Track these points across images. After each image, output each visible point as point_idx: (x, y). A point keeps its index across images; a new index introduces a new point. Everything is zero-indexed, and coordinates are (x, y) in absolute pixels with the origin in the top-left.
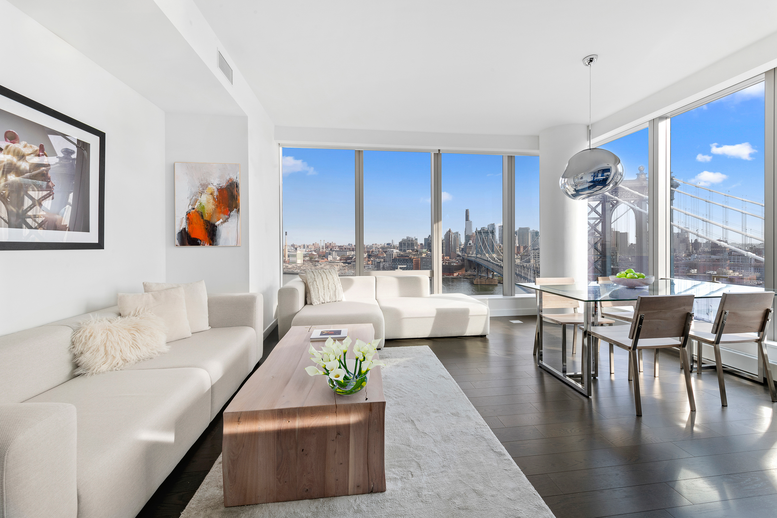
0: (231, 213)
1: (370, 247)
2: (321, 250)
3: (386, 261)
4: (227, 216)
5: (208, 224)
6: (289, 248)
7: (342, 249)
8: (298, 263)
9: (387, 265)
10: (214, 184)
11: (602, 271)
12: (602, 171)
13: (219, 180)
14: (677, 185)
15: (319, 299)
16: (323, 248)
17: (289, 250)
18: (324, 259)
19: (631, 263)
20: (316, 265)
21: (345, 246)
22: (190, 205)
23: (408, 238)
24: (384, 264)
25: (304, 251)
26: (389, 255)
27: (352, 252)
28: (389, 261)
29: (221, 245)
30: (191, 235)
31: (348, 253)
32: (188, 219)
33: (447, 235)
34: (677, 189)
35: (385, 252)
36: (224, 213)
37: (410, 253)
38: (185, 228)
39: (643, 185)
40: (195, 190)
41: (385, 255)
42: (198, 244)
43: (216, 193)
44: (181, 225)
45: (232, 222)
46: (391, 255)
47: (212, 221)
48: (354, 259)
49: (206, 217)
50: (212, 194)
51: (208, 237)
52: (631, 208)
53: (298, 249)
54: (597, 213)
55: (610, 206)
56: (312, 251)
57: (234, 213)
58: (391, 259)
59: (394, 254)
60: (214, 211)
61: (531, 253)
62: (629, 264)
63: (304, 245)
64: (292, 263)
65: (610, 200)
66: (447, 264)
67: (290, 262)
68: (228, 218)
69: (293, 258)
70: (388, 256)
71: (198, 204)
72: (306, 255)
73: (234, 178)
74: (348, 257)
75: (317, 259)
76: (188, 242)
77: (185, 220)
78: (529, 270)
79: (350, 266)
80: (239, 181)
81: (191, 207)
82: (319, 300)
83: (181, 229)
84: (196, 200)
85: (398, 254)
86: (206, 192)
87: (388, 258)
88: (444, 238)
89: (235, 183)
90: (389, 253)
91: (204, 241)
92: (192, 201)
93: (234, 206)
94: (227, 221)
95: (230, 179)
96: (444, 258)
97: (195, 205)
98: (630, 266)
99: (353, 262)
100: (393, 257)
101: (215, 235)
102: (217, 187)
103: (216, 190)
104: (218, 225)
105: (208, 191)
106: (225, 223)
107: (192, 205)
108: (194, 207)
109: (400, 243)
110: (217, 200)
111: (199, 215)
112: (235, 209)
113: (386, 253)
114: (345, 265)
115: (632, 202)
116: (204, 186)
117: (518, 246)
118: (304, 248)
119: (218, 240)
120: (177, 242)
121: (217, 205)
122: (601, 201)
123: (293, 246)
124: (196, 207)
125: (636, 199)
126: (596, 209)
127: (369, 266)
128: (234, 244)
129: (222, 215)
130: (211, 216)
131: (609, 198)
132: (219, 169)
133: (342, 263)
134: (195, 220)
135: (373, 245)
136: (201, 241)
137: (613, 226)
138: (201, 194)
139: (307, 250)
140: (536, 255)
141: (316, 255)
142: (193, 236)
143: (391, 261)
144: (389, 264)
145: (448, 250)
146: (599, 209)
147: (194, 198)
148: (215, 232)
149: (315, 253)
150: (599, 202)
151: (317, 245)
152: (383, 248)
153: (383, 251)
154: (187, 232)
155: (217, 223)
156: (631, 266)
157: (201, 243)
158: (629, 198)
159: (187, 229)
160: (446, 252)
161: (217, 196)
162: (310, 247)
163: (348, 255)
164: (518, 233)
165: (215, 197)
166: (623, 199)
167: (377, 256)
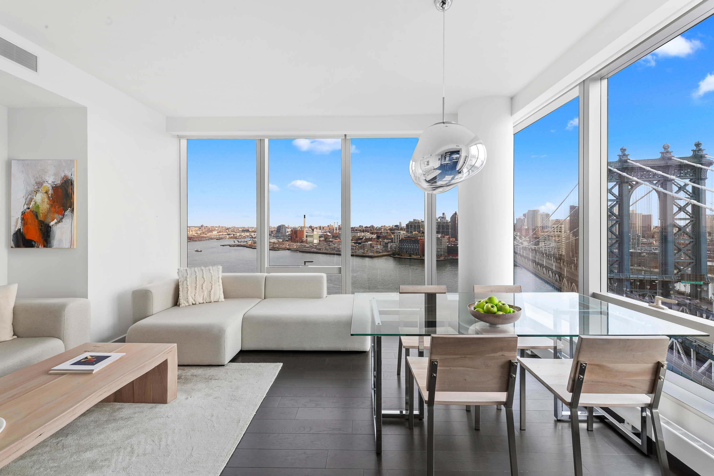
0: (65, 213)
1: (379, 228)
2: (335, 231)
3: (394, 242)
4: (61, 216)
5: (43, 225)
6: (307, 229)
7: (353, 230)
8: (314, 243)
9: (394, 245)
10: (49, 182)
11: (618, 256)
12: (450, 153)
13: (53, 177)
14: (711, 163)
15: (187, 300)
16: (336, 230)
17: (307, 231)
18: (337, 240)
19: (656, 248)
20: (330, 244)
21: (357, 227)
22: (25, 205)
23: (414, 220)
24: (392, 244)
25: (320, 232)
26: (397, 236)
27: (363, 233)
28: (397, 242)
29: (54, 247)
30: (26, 236)
31: (359, 234)
32: (23, 219)
33: (453, 218)
34: (711, 168)
35: (393, 233)
36: (58, 213)
37: (416, 234)
38: (20, 228)
39: (668, 164)
40: (30, 189)
41: (393, 236)
42: (32, 246)
43: (51, 192)
44: (16, 226)
45: (66, 221)
46: (398, 236)
47: (47, 221)
48: (364, 240)
49: (41, 217)
50: (46, 192)
51: (42, 238)
52: (654, 189)
53: (314, 230)
54: (613, 194)
55: (628, 187)
56: (327, 232)
57: (68, 213)
58: (398, 240)
59: (401, 236)
60: (49, 211)
61: (541, 236)
62: (653, 249)
63: (320, 227)
64: (310, 242)
65: (628, 181)
66: (453, 245)
67: (308, 241)
68: (62, 219)
69: (310, 238)
70: (395, 238)
71: (33, 203)
72: (322, 235)
73: (69, 175)
74: (358, 238)
75: (331, 239)
76: (23, 244)
77: (20, 221)
78: (537, 252)
79: (361, 246)
80: (73, 178)
81: (26, 207)
82: (188, 302)
83: (17, 230)
84: (31, 200)
85: (405, 235)
86: (41, 190)
87: (395, 239)
88: (450, 221)
89: (70, 181)
90: (397, 235)
91: (38, 242)
92: (27, 200)
93: (68, 205)
94: (61, 221)
95: (65, 176)
96: (450, 240)
97: (30, 204)
98: (654, 250)
99: (363, 243)
100: (400, 239)
101: (50, 236)
102: (52, 185)
103: (51, 188)
104: (53, 225)
105: (43, 190)
106: (59, 223)
107: (27, 205)
108: (29, 207)
109: (407, 225)
110: (51, 199)
111: (34, 214)
112: (69, 208)
113: (394, 235)
114: (356, 245)
115: (655, 182)
116: (40, 184)
117: (527, 228)
118: (320, 229)
119: (52, 242)
120: (12, 244)
121: (51, 205)
122: (617, 182)
123: (311, 227)
124: (31, 206)
125: (659, 179)
126: (612, 191)
127: (378, 246)
128: (68, 245)
129: (56, 215)
130: (46, 216)
131: (627, 179)
132: (54, 166)
133: (354, 243)
134: (30, 221)
135: (382, 226)
136: (35, 242)
137: (631, 208)
138: (36, 192)
139: (323, 231)
140: (546, 238)
141: (330, 235)
142: (27, 237)
143: (398, 242)
144: (397, 245)
145: (454, 232)
146: (616, 191)
147: (29, 197)
148: (49, 233)
149: (329, 234)
150: (615, 183)
151: (331, 226)
152: (391, 229)
153: (391, 233)
154: (22, 233)
155: (52, 223)
156: (656, 250)
157: (35, 245)
158: (651, 178)
159: (22, 230)
160: (452, 234)
161: (52, 194)
162: (325, 229)
163: (358, 236)
164: (526, 215)
165: (50, 196)
166: (644, 180)
167: (385, 238)
